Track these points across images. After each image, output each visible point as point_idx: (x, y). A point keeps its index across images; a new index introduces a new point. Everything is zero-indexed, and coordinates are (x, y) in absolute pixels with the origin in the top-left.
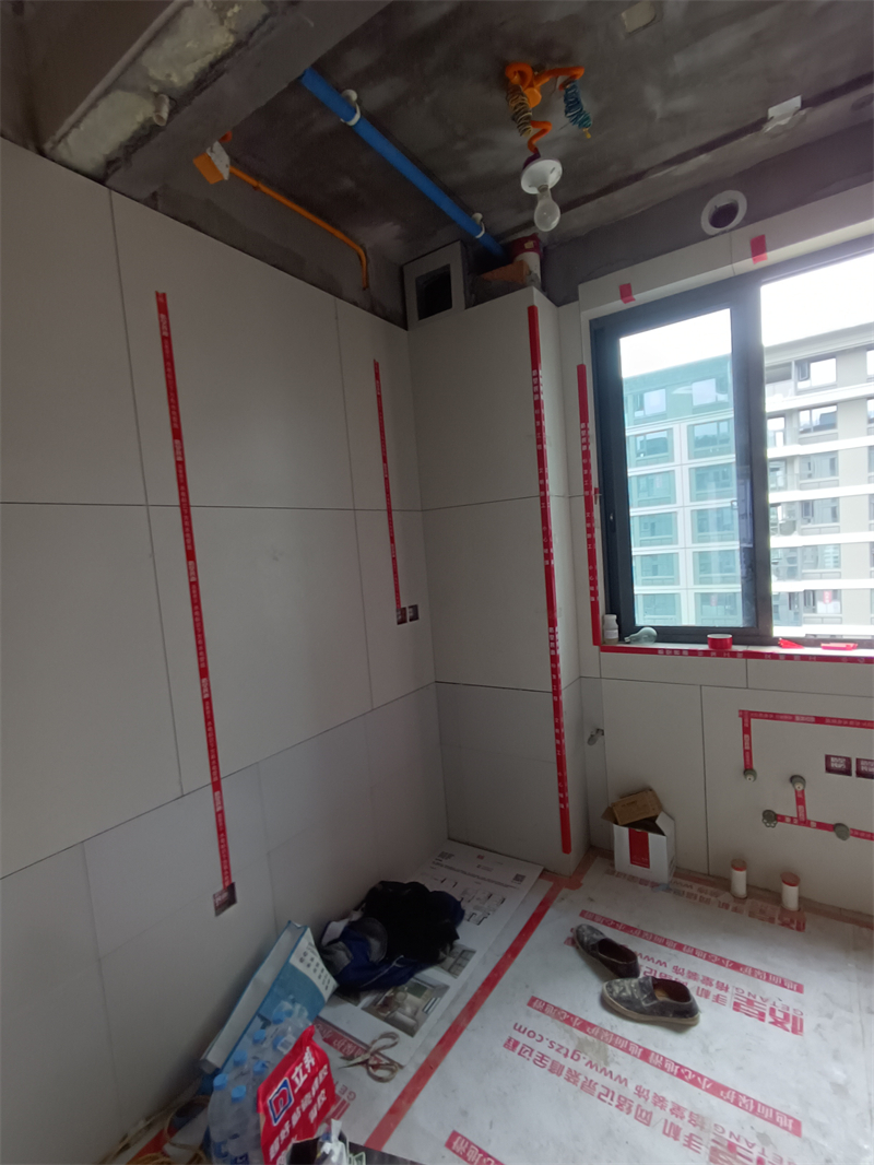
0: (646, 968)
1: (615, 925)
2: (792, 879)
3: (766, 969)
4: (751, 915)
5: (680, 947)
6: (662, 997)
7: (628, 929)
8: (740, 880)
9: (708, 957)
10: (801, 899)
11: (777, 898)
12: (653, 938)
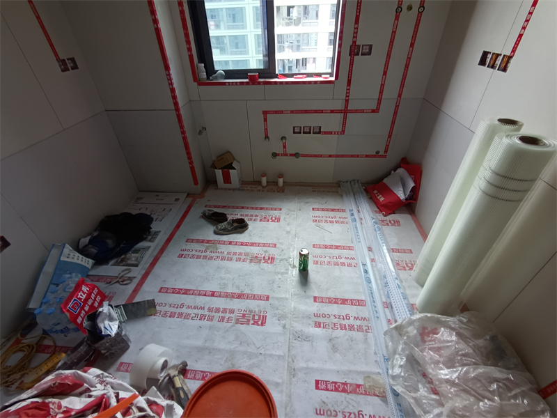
0: (230, 218)
1: (219, 207)
2: (281, 176)
3: (270, 207)
4: (268, 191)
5: (243, 208)
6: (235, 225)
7: (224, 207)
8: (264, 180)
9: (252, 208)
10: (284, 182)
11: (276, 183)
12: (233, 207)
